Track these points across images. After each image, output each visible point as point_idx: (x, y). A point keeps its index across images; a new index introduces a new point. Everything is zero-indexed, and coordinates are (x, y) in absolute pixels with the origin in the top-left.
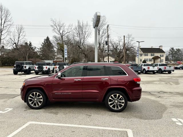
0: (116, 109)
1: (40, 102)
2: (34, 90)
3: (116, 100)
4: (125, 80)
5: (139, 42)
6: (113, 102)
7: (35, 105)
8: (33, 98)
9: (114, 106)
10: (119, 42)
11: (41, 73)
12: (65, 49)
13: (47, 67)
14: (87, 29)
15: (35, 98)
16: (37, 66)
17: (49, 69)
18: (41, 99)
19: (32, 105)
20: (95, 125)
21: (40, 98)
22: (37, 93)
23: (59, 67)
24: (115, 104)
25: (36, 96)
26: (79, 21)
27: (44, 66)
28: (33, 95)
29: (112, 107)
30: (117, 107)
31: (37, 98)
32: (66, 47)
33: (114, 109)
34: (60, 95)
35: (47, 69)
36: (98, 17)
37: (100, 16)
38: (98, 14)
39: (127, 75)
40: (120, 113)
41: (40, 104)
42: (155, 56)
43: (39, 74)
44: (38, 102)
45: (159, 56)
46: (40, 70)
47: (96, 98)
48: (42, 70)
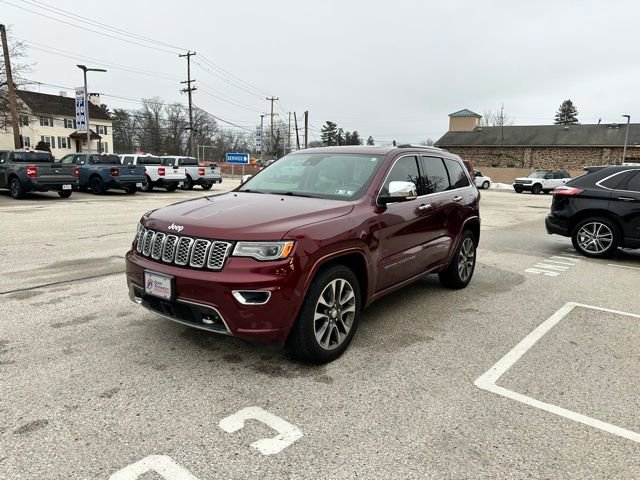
2: (334, 269)
5: (85, 70)
8: (327, 311)
15: (333, 308)
19: (327, 346)
21: (348, 302)
24: (464, 266)
25: (337, 297)
28: (326, 294)
29: (461, 275)
33: (463, 279)
39: (471, 185)
44: (342, 321)
45: (95, 130)
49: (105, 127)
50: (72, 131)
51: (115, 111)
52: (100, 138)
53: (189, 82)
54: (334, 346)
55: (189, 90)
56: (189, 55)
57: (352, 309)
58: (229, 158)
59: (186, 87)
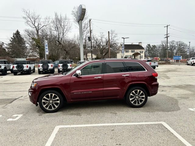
0: (137, 104)
1: (57, 104)
2: (49, 91)
3: (137, 96)
4: (145, 76)
5: (124, 38)
6: (134, 98)
7: (50, 108)
8: (48, 100)
9: (135, 103)
10: (101, 38)
11: (20, 73)
12: (46, 45)
13: (27, 66)
14: (66, 23)
15: (50, 100)
16: (16, 65)
17: (30, 68)
18: (58, 100)
19: (47, 109)
20: (129, 122)
21: (56, 100)
22: (52, 95)
23: (43, 65)
24: (136, 100)
25: (51, 98)
26: (56, 13)
27: (24, 65)
28: (48, 97)
29: (133, 103)
30: (138, 103)
31: (53, 100)
32: (46, 43)
33: (135, 105)
34: (80, 94)
35: (28, 69)
36: (83, 10)
37: (85, 9)
38: (83, 7)
39: (146, 71)
40: (142, 109)
41: (56, 107)
42: (135, 52)
43: (17, 74)
44: (54, 104)
45: (139, 52)
46: (19, 69)
47: (117, 96)
48: (22, 70)
49: (142, 51)
50: (133, 53)
51: (152, 46)
52: (140, 54)
53: (167, 34)
54: (51, 110)
55: (167, 37)
56: (167, 26)
57: (59, 102)
58: (174, 58)
59: (166, 36)
